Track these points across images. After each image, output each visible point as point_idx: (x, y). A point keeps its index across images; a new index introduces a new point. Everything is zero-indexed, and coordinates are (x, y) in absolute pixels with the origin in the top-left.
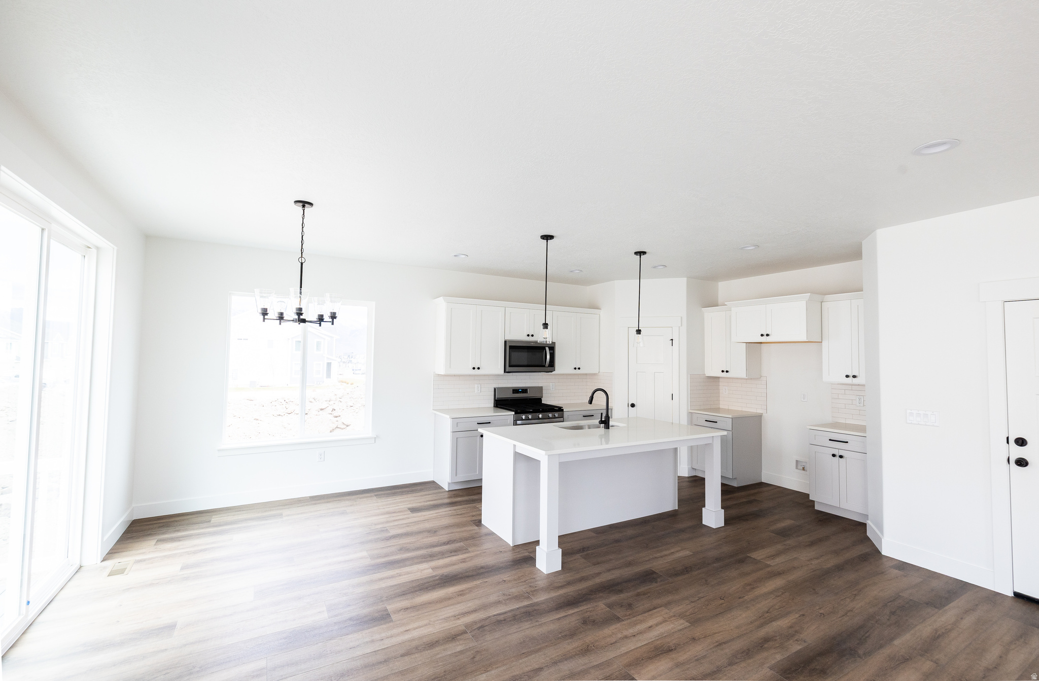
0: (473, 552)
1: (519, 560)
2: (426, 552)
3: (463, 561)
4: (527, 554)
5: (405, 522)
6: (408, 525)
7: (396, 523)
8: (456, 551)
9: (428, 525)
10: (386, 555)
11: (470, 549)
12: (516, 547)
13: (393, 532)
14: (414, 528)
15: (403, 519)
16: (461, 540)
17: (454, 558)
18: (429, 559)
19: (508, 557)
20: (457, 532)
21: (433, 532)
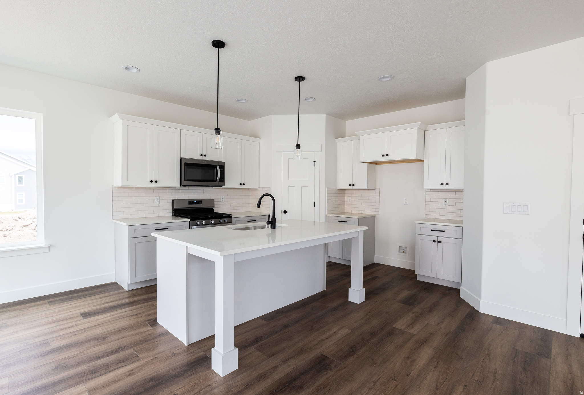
0: (143, 359)
1: (194, 362)
2: (87, 368)
3: (131, 373)
4: (202, 353)
5: (72, 330)
6: (74, 334)
7: (62, 333)
8: (123, 361)
9: (98, 332)
10: (34, 380)
11: (140, 356)
12: (191, 345)
13: (54, 345)
14: (82, 337)
15: (71, 327)
16: (132, 345)
17: (120, 371)
18: (89, 377)
19: (182, 360)
20: (129, 336)
21: (101, 339)
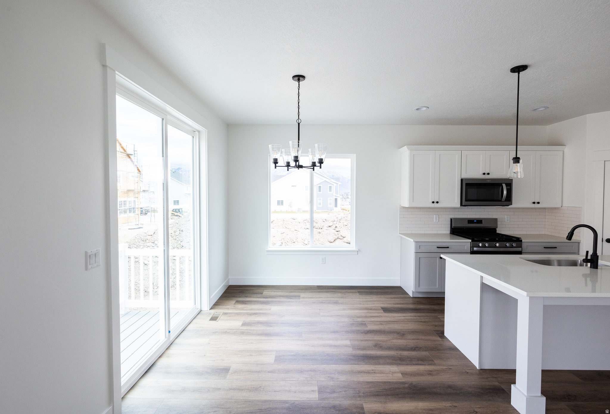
0: (439, 365)
1: (489, 389)
2: (396, 354)
3: (430, 373)
4: (497, 384)
5: (379, 319)
6: (381, 323)
7: (372, 319)
8: (422, 361)
9: (397, 327)
10: (364, 349)
11: (436, 362)
12: (483, 371)
13: (370, 327)
14: (386, 327)
15: (377, 317)
16: (427, 349)
17: (422, 368)
18: (399, 362)
19: (473, 381)
20: (422, 339)
21: (401, 334)
